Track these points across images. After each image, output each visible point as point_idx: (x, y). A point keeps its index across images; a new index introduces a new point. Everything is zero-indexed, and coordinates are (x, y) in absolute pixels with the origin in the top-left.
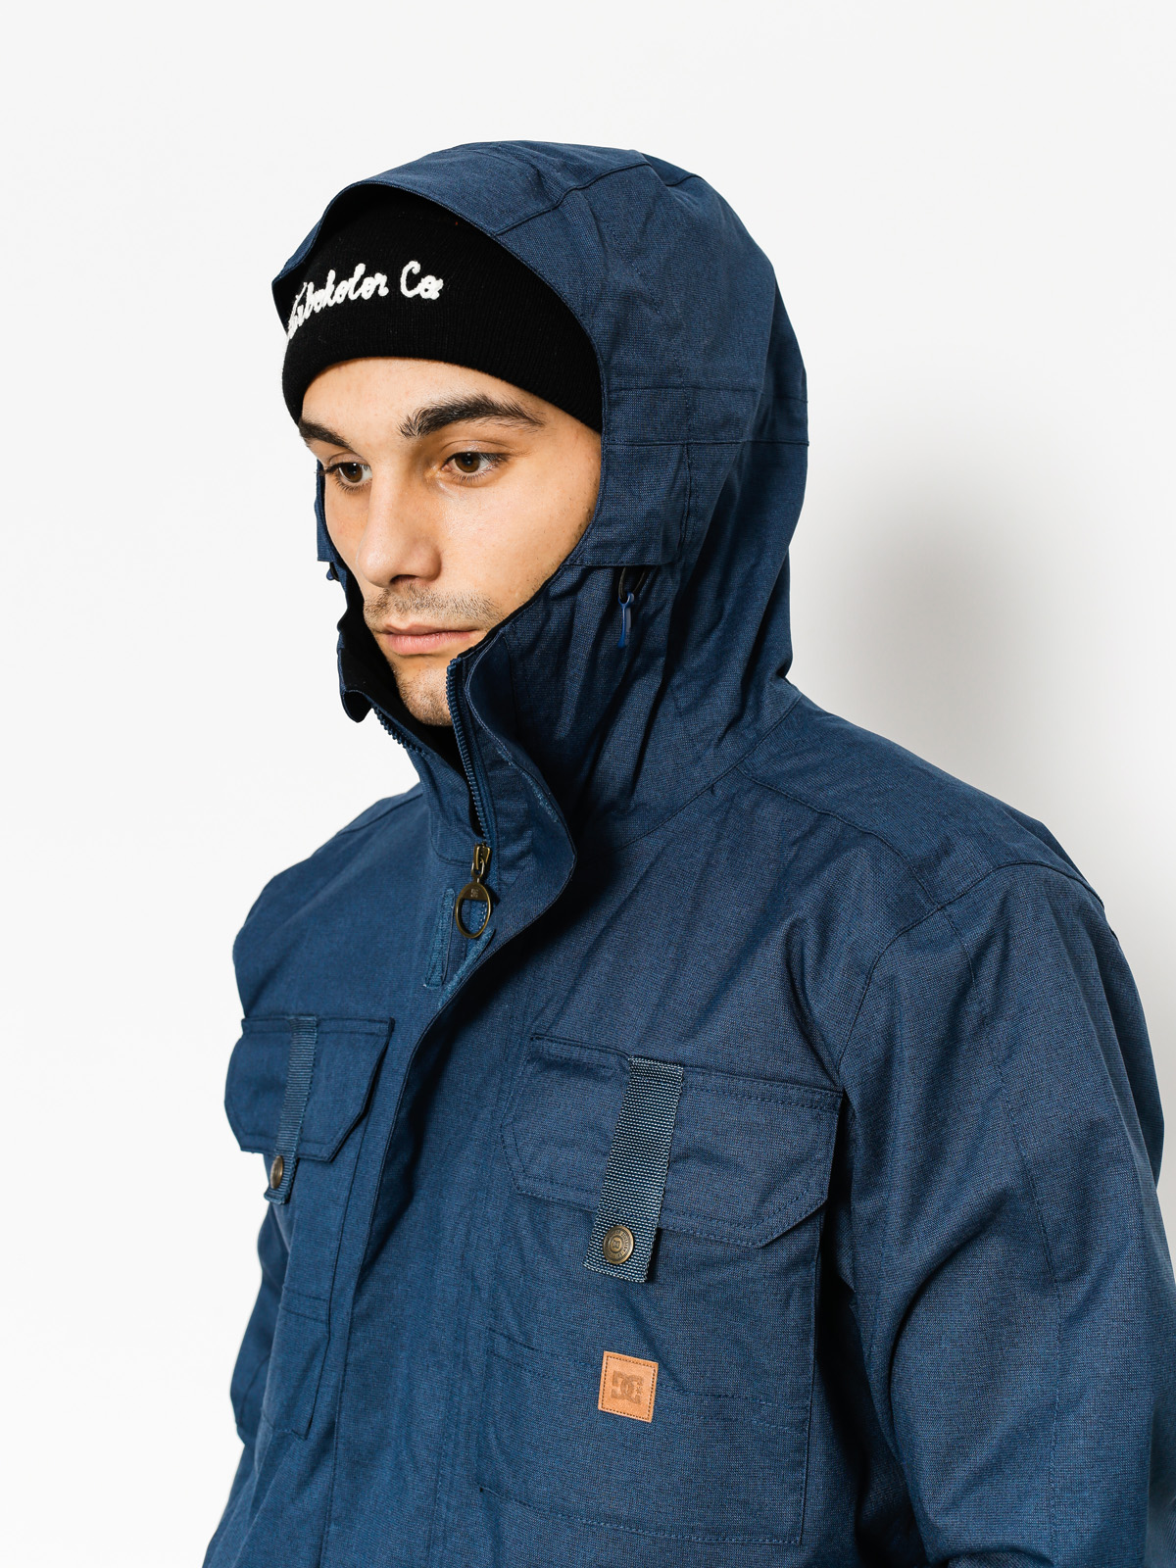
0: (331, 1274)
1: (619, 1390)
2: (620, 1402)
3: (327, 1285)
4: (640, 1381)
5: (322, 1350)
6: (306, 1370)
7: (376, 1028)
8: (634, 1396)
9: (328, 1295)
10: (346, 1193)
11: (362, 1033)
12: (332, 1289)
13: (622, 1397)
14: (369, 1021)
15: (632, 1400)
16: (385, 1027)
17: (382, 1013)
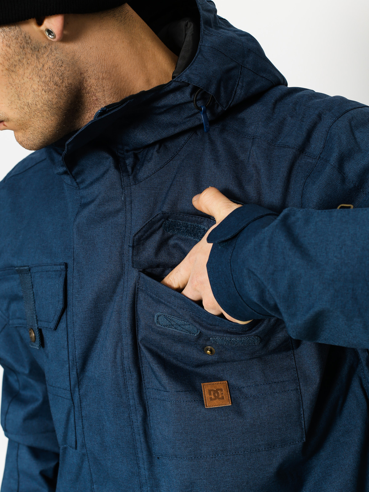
0: (68, 379)
1: (213, 397)
2: (215, 401)
3: (68, 384)
4: (221, 390)
5: (72, 411)
6: (68, 420)
7: (58, 268)
8: (220, 396)
9: (69, 388)
10: (66, 343)
11: (52, 271)
12: (70, 385)
13: (215, 399)
14: (55, 265)
15: (220, 399)
16: (63, 267)
17: (61, 261)
